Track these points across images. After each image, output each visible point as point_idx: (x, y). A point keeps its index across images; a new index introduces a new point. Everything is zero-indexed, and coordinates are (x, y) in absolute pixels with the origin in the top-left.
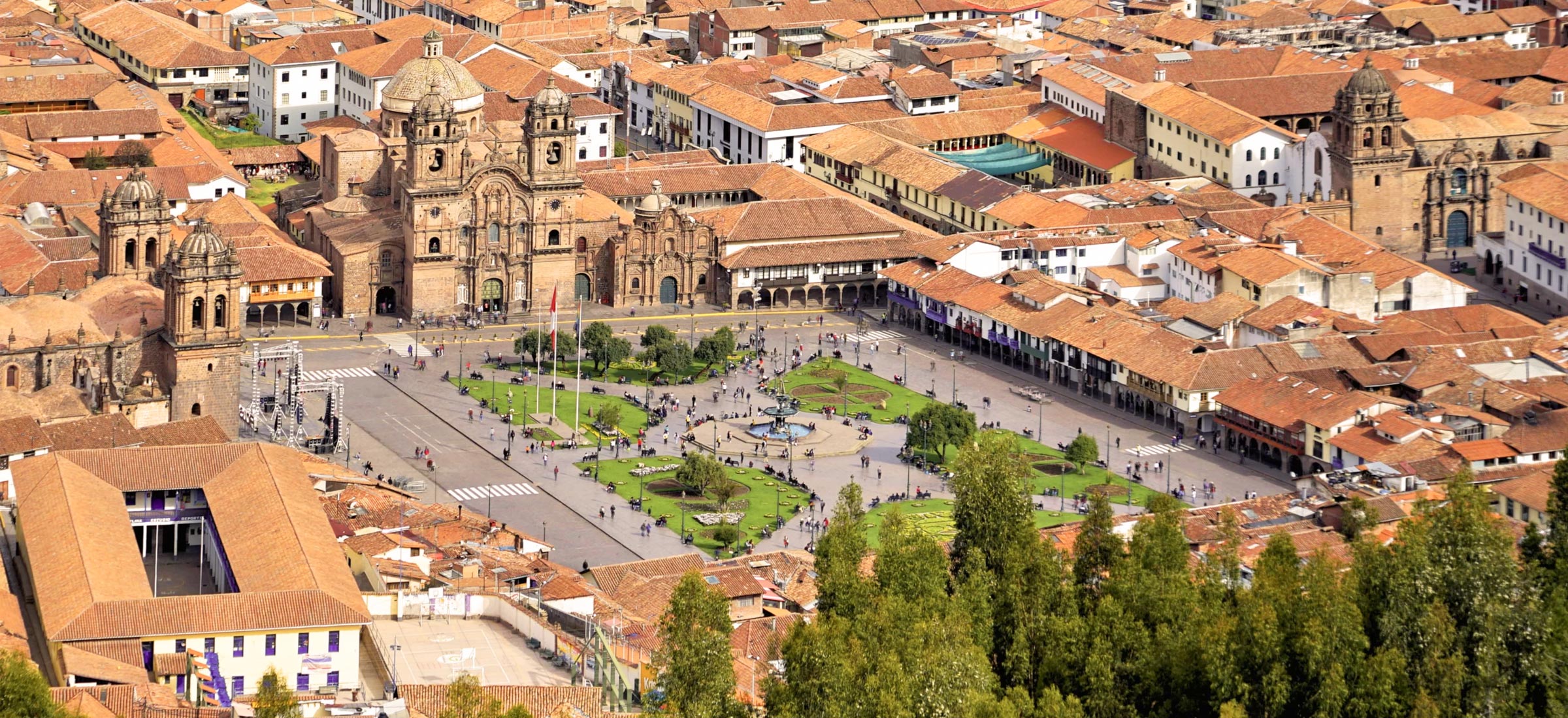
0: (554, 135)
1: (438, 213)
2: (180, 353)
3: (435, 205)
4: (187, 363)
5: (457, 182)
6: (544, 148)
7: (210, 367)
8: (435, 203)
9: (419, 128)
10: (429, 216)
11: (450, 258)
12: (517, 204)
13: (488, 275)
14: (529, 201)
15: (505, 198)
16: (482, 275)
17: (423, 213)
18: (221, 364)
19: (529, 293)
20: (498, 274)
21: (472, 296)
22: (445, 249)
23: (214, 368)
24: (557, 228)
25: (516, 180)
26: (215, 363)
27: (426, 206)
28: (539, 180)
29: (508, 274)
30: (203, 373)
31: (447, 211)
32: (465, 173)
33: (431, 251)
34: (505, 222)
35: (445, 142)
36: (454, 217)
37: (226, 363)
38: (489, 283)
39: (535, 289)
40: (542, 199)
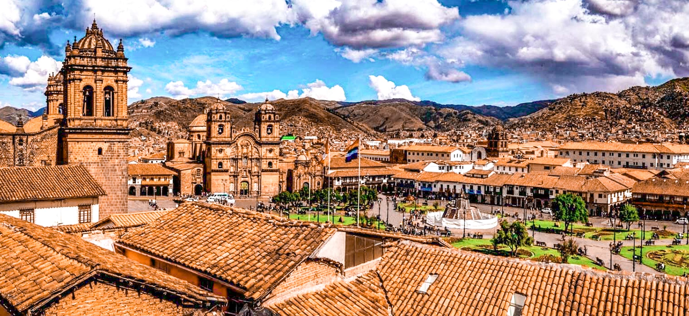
0: (270, 122)
1: (221, 152)
2: (70, 136)
3: (221, 148)
4: (78, 145)
5: (230, 139)
6: (266, 127)
7: (100, 151)
8: (220, 147)
9: (213, 115)
10: (218, 152)
11: (227, 171)
12: (254, 150)
13: (243, 179)
14: (260, 149)
15: (250, 147)
16: (240, 179)
17: (215, 151)
18: (110, 149)
19: (260, 188)
20: (247, 179)
21: (236, 187)
22: (225, 167)
23: (104, 152)
24: (271, 161)
25: (254, 139)
26: (105, 146)
27: (217, 148)
28: (264, 140)
29: (251, 179)
30: (93, 157)
31: (226, 151)
32: (233, 135)
33: (219, 168)
34: (250, 157)
35: (225, 122)
36: (228, 154)
37: (115, 148)
38: (243, 183)
39: (262, 186)
40: (265, 148)
